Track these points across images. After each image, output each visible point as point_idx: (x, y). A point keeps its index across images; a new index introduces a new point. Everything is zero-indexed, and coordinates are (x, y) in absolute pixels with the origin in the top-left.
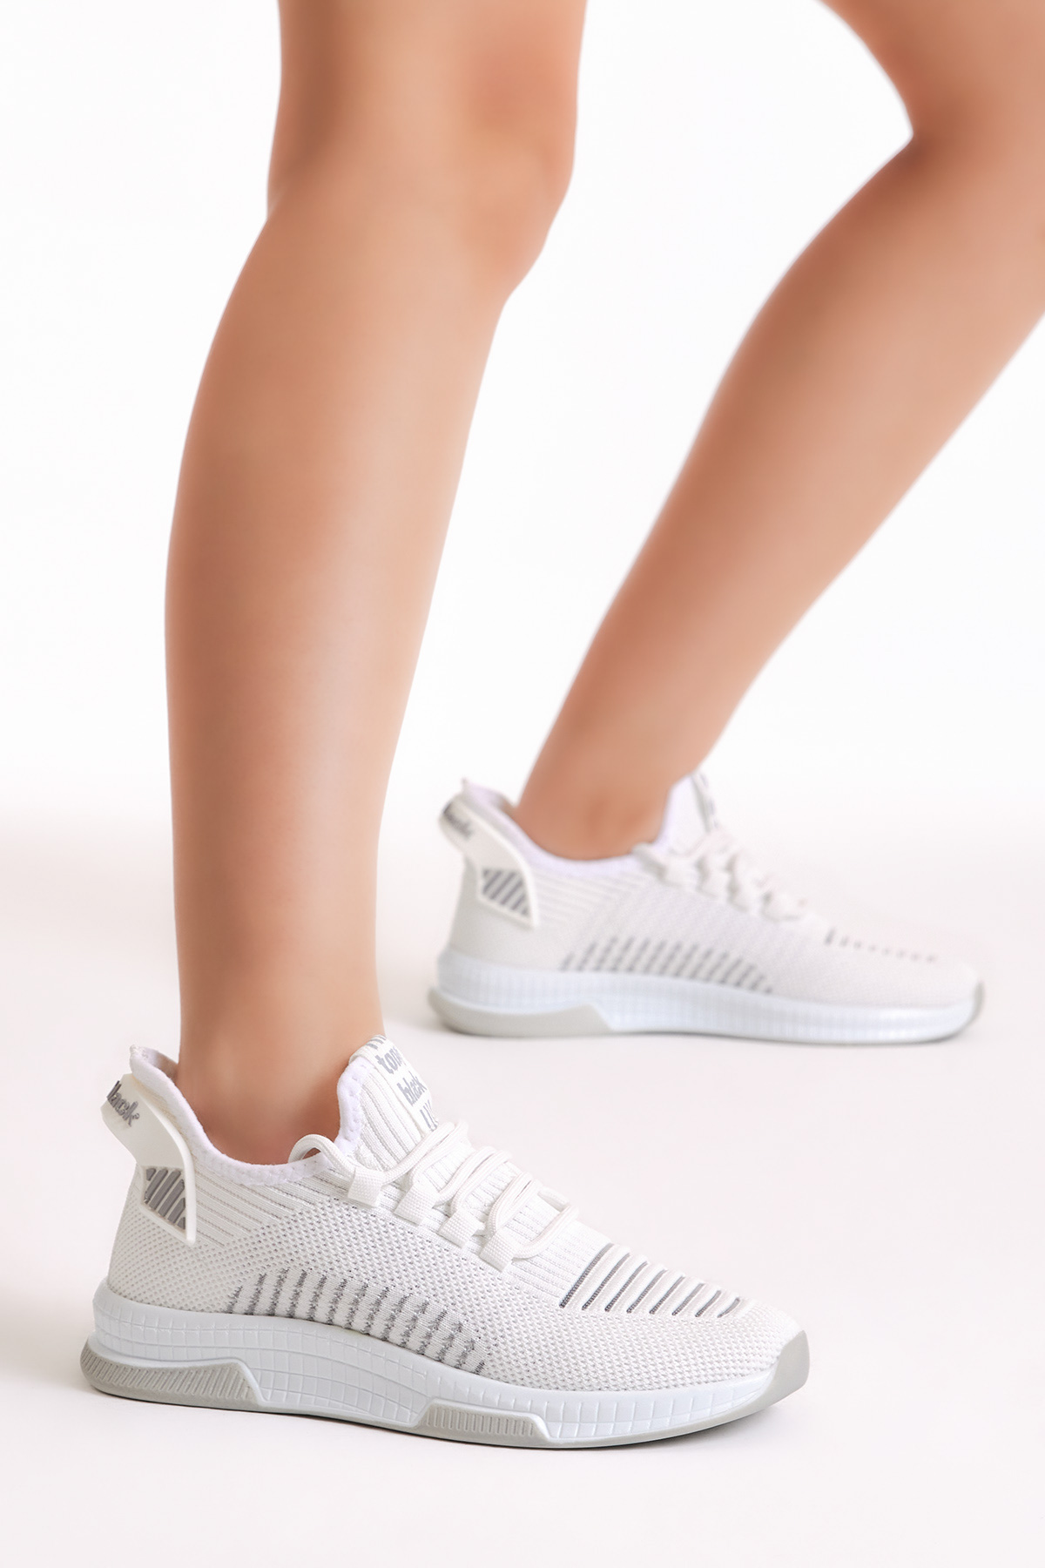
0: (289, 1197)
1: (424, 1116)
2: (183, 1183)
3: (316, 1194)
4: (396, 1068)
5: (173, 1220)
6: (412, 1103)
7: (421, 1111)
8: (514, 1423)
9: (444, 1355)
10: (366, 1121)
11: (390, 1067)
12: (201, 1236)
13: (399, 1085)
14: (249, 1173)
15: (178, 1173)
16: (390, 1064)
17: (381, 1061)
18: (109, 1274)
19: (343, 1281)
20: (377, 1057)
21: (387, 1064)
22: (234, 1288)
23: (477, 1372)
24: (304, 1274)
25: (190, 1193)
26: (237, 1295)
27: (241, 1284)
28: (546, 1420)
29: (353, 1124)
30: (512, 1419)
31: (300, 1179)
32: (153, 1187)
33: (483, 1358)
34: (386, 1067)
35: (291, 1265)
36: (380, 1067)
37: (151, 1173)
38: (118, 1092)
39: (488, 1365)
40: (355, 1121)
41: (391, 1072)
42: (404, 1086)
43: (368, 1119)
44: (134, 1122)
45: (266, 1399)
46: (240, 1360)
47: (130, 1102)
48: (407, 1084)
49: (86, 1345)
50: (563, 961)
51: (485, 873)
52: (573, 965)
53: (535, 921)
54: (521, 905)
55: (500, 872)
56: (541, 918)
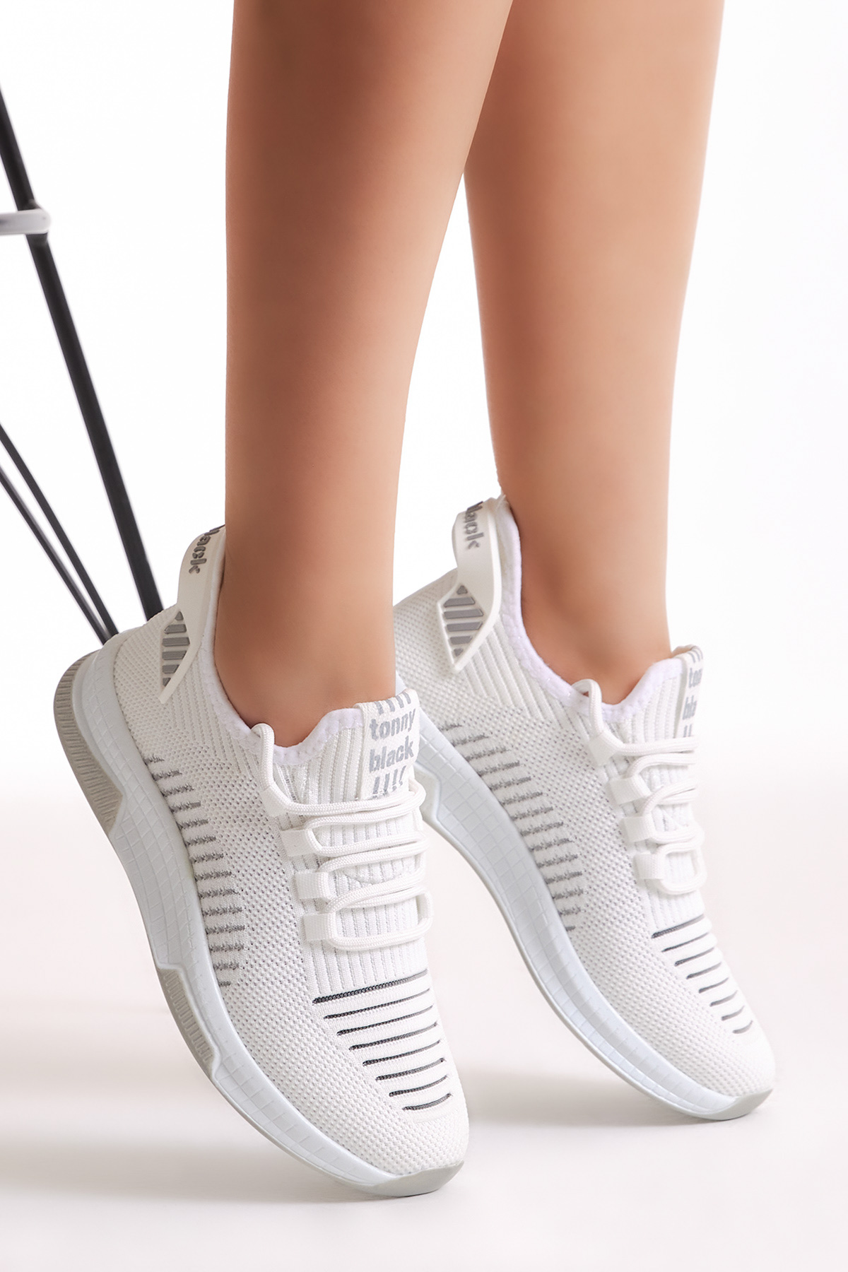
8: (203, 1042)
9: (217, 951)
22: (159, 755)
23: (220, 985)
26: (157, 760)
27: (165, 759)
28: (222, 1064)
30: (204, 1037)
33: (232, 982)
39: (231, 988)
50: (450, 722)
51: (462, 590)
52: (453, 734)
53: (459, 667)
54: (460, 643)
55: (472, 601)
56: (466, 669)
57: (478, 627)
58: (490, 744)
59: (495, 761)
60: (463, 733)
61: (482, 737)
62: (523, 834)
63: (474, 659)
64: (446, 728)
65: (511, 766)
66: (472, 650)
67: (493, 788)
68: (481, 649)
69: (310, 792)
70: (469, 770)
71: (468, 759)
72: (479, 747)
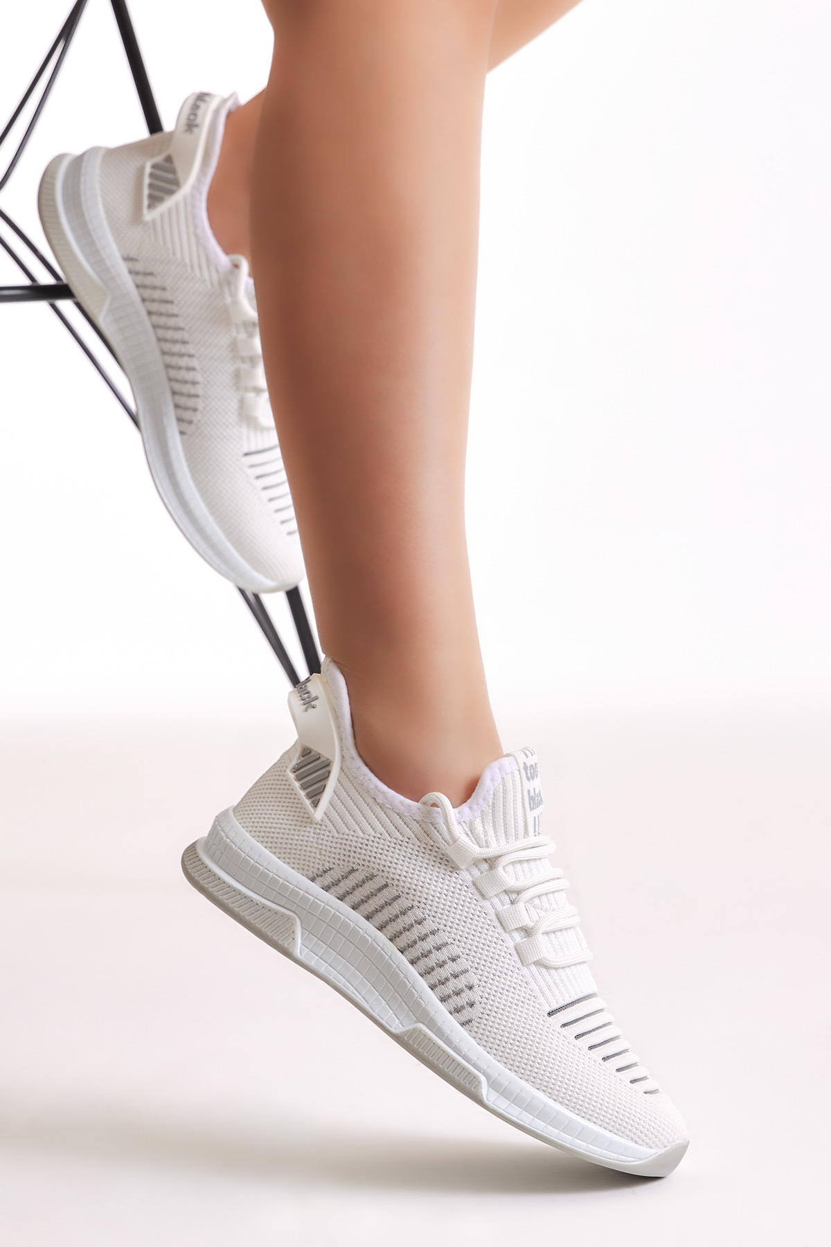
0: (405, 826)
1: (535, 822)
2: (329, 773)
3: (425, 835)
4: (533, 779)
5: (309, 796)
6: (532, 809)
7: (535, 818)
10: (491, 804)
11: (529, 775)
12: (326, 818)
13: (529, 791)
14: (384, 793)
15: (328, 764)
16: (531, 773)
17: (525, 768)
18: (238, 805)
19: (410, 906)
20: (525, 763)
21: (529, 772)
22: (327, 866)
24: (386, 886)
25: (332, 783)
26: (325, 872)
27: (334, 866)
28: (490, 1085)
29: (481, 801)
31: (419, 819)
32: (304, 764)
33: (473, 1018)
34: (527, 774)
35: (381, 873)
36: (523, 772)
37: (306, 752)
38: (307, 684)
39: (475, 1024)
40: (483, 799)
41: (529, 779)
42: (532, 793)
43: (493, 804)
44: (311, 711)
45: (301, 955)
46: (299, 917)
47: (314, 694)
48: (535, 793)
49: (194, 843)
50: (131, 255)
51: (169, 159)
52: (131, 264)
53: (148, 216)
54: (155, 200)
55: (173, 171)
56: (154, 221)
57: (171, 192)
58: (156, 281)
59: (157, 294)
60: (139, 267)
61: (151, 274)
62: (164, 353)
63: (162, 216)
64: (127, 259)
65: (167, 302)
66: (163, 208)
67: (150, 313)
68: (170, 211)
69: (489, 839)
70: (135, 295)
71: (138, 286)
72: (149, 281)
